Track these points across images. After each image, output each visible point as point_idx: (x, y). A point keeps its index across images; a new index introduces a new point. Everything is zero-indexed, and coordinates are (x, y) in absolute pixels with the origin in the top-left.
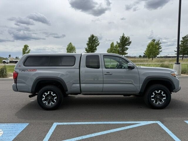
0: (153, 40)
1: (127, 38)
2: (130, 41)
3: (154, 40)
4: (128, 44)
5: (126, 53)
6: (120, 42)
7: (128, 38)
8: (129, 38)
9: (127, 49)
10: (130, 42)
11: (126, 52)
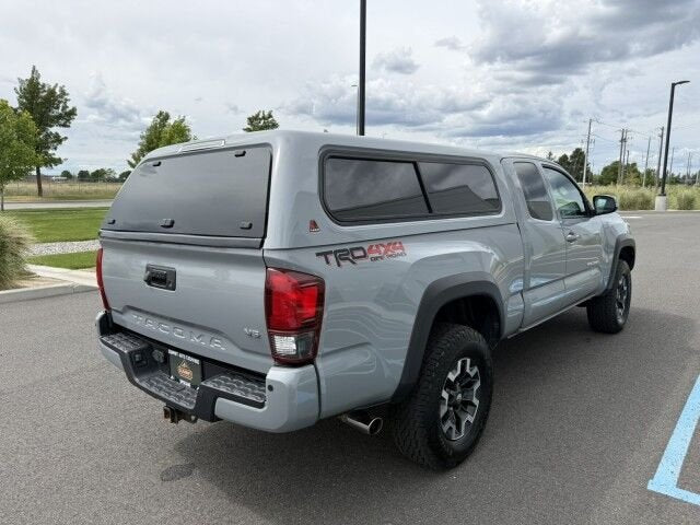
0: (161, 113)
1: (52, 92)
2: (70, 106)
3: (164, 117)
4: (60, 117)
5: (56, 157)
6: (21, 103)
7: (58, 91)
8: (63, 93)
9: (58, 140)
10: (73, 113)
11: (57, 153)
